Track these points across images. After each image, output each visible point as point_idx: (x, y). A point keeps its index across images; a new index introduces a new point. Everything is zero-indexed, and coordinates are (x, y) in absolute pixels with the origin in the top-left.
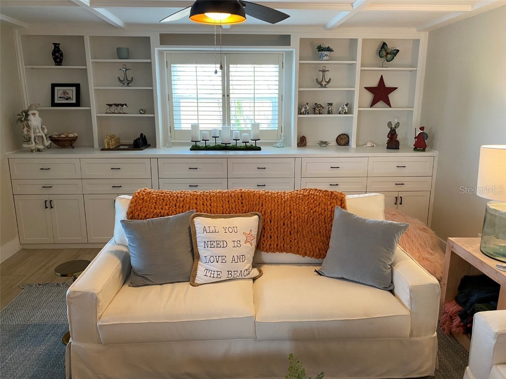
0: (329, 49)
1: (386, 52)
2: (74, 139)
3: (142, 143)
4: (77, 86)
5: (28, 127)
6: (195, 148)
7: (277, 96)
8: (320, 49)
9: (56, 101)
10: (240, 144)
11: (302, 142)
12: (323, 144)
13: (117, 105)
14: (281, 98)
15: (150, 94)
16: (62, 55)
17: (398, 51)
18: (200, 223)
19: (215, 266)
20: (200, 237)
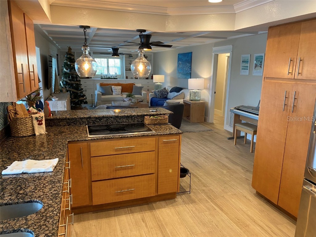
0: (132, 56)
6: (102, 78)
8: (130, 56)
11: (127, 78)
12: (132, 78)
14: (121, 67)
17: (147, 57)
18: (113, 87)
19: (116, 93)
20: (113, 89)
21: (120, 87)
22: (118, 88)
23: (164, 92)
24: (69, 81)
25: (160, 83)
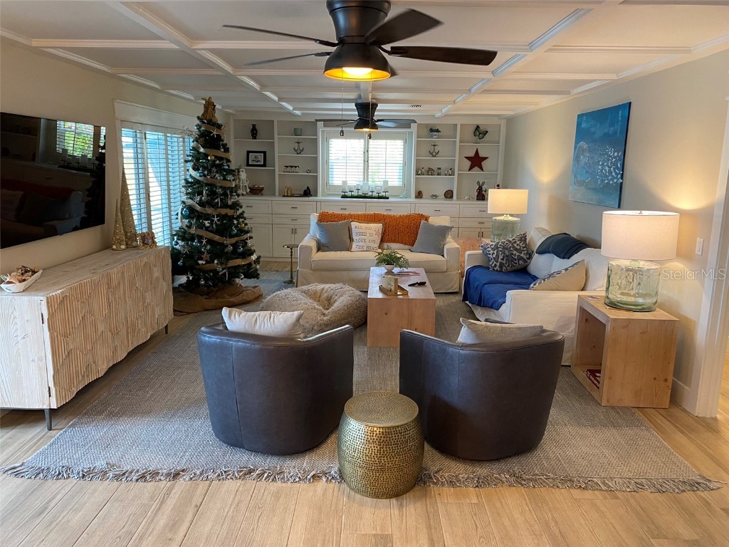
0: (438, 131)
1: (479, 132)
2: (262, 189)
4: (265, 153)
5: (239, 179)
7: (402, 162)
8: (432, 130)
9: (250, 163)
10: (375, 194)
11: (419, 195)
12: (434, 197)
13: (292, 167)
14: (405, 164)
15: (316, 159)
16: (257, 132)
17: (487, 132)
18: (354, 224)
19: (361, 244)
20: (354, 231)
21: (379, 226)
22: (372, 229)
23: (516, 249)
24: (198, 208)
25: (511, 215)
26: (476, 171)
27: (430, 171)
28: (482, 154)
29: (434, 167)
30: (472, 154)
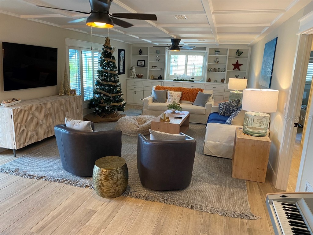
0: (219, 52)
1: (239, 53)
2: (142, 76)
3: (160, 78)
4: (144, 61)
5: (132, 71)
6: (175, 80)
7: (202, 65)
8: (216, 51)
9: (139, 65)
10: (188, 79)
11: (209, 80)
12: (216, 81)
13: (155, 67)
15: (164, 64)
16: (141, 52)
17: (242, 52)
18: (168, 91)
19: (170, 100)
21: (180, 93)
22: (175, 94)
25: (239, 91)
26: (237, 70)
27: (215, 70)
28: (239, 63)
29: (217, 68)
30: (235, 63)
